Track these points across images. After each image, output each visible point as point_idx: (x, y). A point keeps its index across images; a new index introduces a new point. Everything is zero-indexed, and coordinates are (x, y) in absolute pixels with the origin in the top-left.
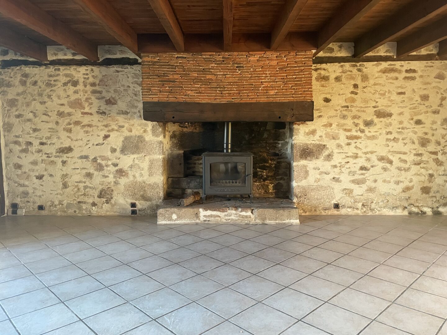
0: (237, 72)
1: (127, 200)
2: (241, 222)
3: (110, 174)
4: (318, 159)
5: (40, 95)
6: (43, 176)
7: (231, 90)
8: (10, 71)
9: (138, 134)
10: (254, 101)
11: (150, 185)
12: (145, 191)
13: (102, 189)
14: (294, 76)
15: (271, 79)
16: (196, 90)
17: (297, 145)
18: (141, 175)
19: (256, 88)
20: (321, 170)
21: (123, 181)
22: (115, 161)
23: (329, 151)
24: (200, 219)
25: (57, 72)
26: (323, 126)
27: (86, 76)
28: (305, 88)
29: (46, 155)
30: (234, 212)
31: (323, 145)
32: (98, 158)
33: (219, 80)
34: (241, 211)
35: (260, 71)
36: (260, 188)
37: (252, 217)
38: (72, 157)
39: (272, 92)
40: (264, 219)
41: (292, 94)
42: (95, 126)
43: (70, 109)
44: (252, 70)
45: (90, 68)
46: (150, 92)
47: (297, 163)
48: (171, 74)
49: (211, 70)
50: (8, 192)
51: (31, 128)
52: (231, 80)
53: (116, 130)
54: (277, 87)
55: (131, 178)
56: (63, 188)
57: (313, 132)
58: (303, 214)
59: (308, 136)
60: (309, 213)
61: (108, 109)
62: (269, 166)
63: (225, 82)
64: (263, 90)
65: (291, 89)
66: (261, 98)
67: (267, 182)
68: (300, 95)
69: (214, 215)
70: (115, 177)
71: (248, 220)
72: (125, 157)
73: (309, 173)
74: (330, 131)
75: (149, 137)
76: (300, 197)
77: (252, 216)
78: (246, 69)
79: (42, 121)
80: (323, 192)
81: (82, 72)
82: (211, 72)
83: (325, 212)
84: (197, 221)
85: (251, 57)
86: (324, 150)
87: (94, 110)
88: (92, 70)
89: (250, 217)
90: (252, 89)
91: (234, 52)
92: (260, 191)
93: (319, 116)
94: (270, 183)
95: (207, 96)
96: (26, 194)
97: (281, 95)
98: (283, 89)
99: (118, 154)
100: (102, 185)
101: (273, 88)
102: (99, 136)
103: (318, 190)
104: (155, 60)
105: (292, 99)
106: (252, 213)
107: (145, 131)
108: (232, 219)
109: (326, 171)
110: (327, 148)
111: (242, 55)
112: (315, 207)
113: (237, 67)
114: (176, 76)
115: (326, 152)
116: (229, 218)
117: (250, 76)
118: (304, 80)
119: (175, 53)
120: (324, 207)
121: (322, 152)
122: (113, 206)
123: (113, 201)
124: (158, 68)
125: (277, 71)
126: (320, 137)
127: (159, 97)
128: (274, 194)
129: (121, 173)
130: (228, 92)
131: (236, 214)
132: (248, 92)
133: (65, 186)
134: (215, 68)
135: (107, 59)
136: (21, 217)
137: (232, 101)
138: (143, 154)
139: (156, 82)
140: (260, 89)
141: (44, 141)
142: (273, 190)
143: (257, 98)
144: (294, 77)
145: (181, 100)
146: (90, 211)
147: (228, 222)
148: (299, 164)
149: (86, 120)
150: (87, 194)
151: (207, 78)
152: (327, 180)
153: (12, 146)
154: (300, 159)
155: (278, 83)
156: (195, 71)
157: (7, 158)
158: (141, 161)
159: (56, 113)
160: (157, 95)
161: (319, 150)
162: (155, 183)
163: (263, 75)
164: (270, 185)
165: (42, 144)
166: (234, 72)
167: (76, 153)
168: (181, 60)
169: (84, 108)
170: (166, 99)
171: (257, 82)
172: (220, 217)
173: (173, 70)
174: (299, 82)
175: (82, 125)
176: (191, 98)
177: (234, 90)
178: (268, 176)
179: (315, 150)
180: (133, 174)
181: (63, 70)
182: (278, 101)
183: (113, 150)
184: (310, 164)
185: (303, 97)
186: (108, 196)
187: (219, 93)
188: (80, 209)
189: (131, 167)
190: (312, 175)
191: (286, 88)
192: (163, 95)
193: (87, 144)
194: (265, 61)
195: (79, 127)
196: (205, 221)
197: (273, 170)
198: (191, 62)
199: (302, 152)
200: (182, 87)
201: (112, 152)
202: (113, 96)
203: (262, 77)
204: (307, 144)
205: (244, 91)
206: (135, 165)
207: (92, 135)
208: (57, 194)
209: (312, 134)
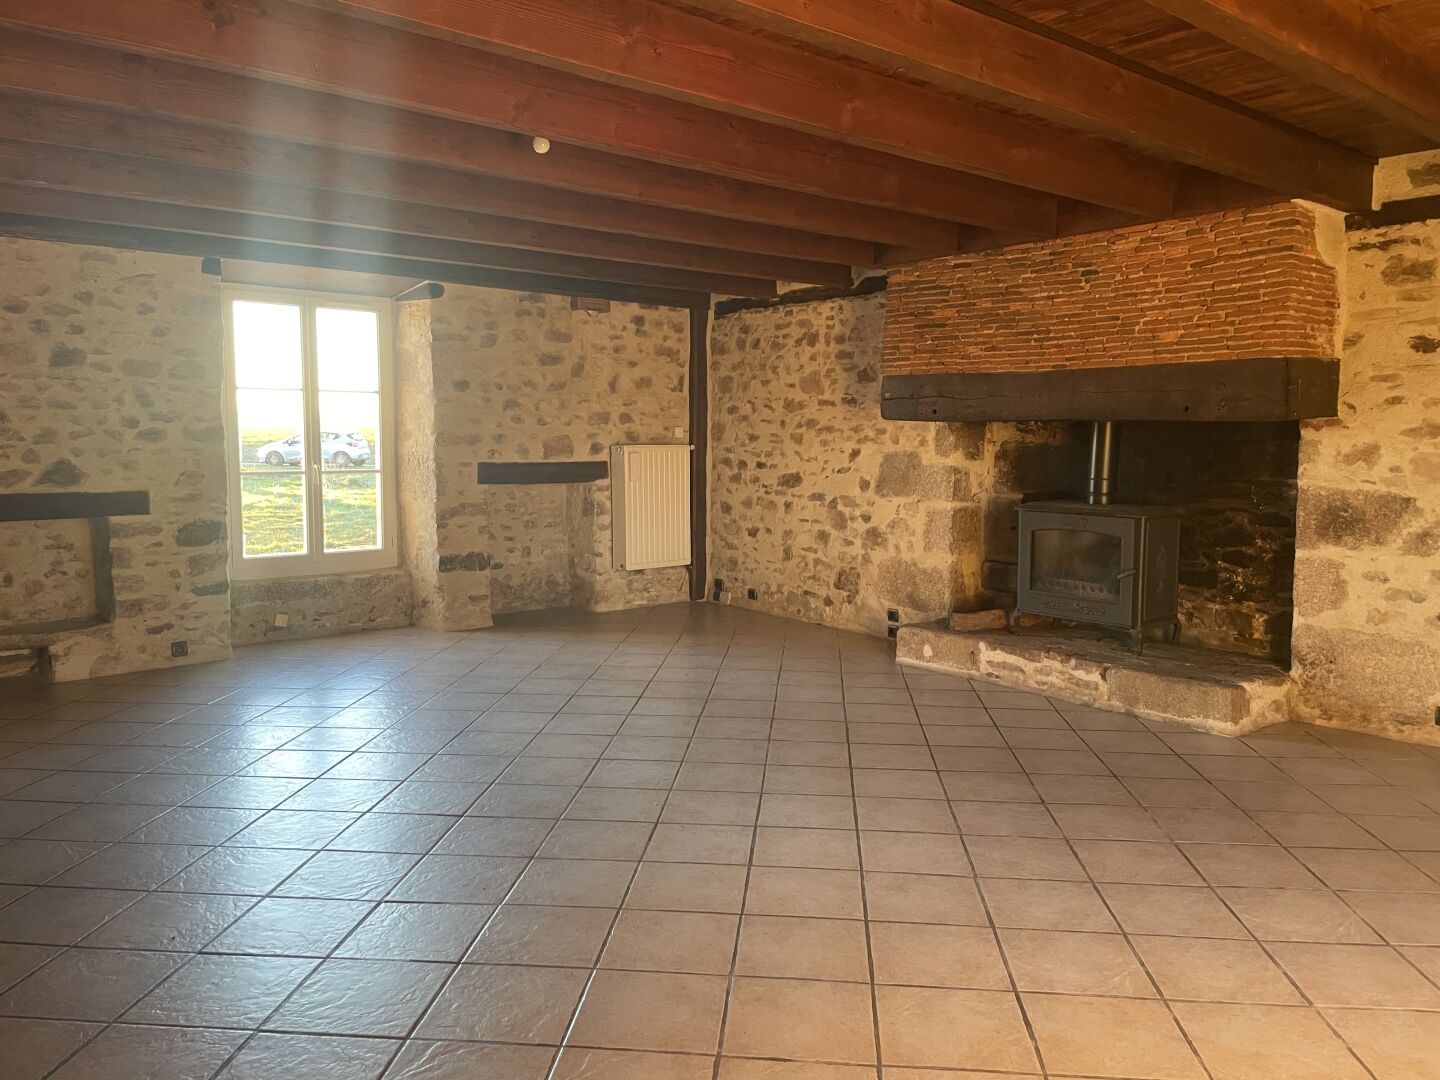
0: (1082, 288)
1: (882, 600)
2: (1074, 696)
3: (855, 537)
4: (1381, 544)
5: (763, 367)
6: (757, 530)
7: (1062, 338)
8: (725, 322)
9: (909, 449)
10: (1121, 363)
11: (924, 571)
12: (915, 583)
13: (842, 569)
14: (1233, 286)
15: (1168, 299)
16: (985, 343)
17: (1309, 493)
18: (911, 546)
19: (1127, 328)
20: (1393, 584)
21: (878, 556)
22: (865, 508)
23: (1426, 520)
24: (979, 667)
25: (788, 319)
26: (1405, 433)
27: (831, 323)
28: (1265, 319)
29: (764, 489)
30: (1057, 665)
31: (1403, 499)
32: (839, 501)
33: (1039, 312)
34: (1076, 668)
35: (1139, 279)
36: (1224, 623)
37: (1101, 688)
38: (799, 496)
39: (1170, 336)
40: (1133, 701)
41: (1228, 339)
42: (838, 430)
43: (803, 394)
44: (1118, 278)
45: (838, 302)
46: (895, 354)
47: (1306, 552)
48: (937, 308)
49: (1022, 289)
50: (713, 557)
51: (747, 433)
52: (1065, 310)
53: (873, 440)
54: (1183, 320)
55: (892, 552)
56: (784, 559)
57: (1369, 454)
58: (1318, 722)
59: (1350, 465)
60: (1340, 722)
61: (862, 391)
62: (1254, 554)
63: (1052, 317)
64: (1145, 332)
65: (1225, 323)
66: (1138, 354)
67: (1247, 607)
68: (1250, 341)
69: (1011, 665)
70: (864, 546)
71: (1090, 695)
72: (883, 501)
73: (1349, 589)
74: (1431, 450)
75: (929, 457)
76: (1312, 663)
77: (1104, 687)
78: (1104, 278)
79: (763, 421)
80: (1399, 659)
81: (825, 315)
82: (1022, 293)
83: (1401, 731)
84: (973, 672)
85: (1117, 243)
86: (1406, 517)
87: (837, 397)
88: (841, 308)
89: (1097, 689)
90: (1115, 330)
91: (1074, 235)
92: (1225, 632)
93: (1390, 400)
94: (1258, 610)
95: (1009, 355)
96: (734, 562)
97: (1194, 343)
98: (1198, 326)
99: (871, 493)
100: (842, 560)
101: (1172, 323)
102: (842, 452)
103: (1378, 651)
104: (912, 279)
105: (1224, 354)
106: (1103, 677)
107: (923, 443)
108: (1052, 685)
109: (1410, 589)
110: (1419, 512)
111: (1096, 240)
112: (1363, 708)
113: (1082, 276)
114: (949, 313)
115: (1414, 523)
116: (1045, 679)
117: (1114, 295)
118: (1265, 295)
119: (949, 258)
120: (1397, 711)
121: (1396, 523)
122: (859, 610)
123: (858, 600)
124: (915, 296)
125: (1187, 273)
126: (1391, 470)
127: (912, 365)
128: (1267, 645)
129: (874, 537)
130: (1055, 342)
131: (1062, 673)
132: (1105, 339)
133: (787, 556)
134: (1031, 282)
135: (867, 279)
136: (725, 606)
137: (1065, 366)
138: (915, 498)
139: (908, 328)
140: (1137, 328)
141: (763, 459)
142: (1266, 633)
143: (1127, 355)
144: (1235, 288)
145: (955, 369)
146: (821, 616)
147: (1041, 690)
148: (1315, 557)
149: (825, 417)
150: (818, 576)
151: (1013, 309)
152: (1415, 622)
153: (720, 466)
154: (1318, 540)
155: (1185, 309)
156: (987, 296)
157: (713, 490)
158: (911, 513)
159: (782, 402)
160: (909, 359)
161: (1385, 515)
162: (935, 570)
163: (1147, 290)
164: (1257, 616)
165: (760, 465)
166: (1073, 288)
167: (806, 489)
168: (960, 272)
169: (822, 392)
170: (924, 368)
171: (1129, 311)
172: (1023, 671)
173: (943, 298)
174: (1249, 302)
175: (818, 427)
176: (972, 363)
177: (1071, 337)
178: (1250, 588)
179: (1373, 512)
180: (894, 542)
181: (797, 313)
182: (1186, 360)
183: (865, 485)
184: (1354, 560)
185: (1258, 345)
186: (851, 587)
187: (1035, 347)
188: (806, 605)
189: (893, 525)
190: (1358, 597)
191: (1209, 322)
192: (921, 359)
193: (824, 469)
194: (1155, 248)
195: (812, 433)
196: (989, 675)
197: (1268, 570)
198: (981, 274)
199: (1324, 516)
200: (956, 337)
201: (861, 488)
202: (872, 363)
203: (1145, 293)
204: (1343, 493)
205: (1096, 338)
206: (899, 522)
207: (832, 450)
208: (775, 570)
209: (1365, 460)
